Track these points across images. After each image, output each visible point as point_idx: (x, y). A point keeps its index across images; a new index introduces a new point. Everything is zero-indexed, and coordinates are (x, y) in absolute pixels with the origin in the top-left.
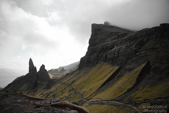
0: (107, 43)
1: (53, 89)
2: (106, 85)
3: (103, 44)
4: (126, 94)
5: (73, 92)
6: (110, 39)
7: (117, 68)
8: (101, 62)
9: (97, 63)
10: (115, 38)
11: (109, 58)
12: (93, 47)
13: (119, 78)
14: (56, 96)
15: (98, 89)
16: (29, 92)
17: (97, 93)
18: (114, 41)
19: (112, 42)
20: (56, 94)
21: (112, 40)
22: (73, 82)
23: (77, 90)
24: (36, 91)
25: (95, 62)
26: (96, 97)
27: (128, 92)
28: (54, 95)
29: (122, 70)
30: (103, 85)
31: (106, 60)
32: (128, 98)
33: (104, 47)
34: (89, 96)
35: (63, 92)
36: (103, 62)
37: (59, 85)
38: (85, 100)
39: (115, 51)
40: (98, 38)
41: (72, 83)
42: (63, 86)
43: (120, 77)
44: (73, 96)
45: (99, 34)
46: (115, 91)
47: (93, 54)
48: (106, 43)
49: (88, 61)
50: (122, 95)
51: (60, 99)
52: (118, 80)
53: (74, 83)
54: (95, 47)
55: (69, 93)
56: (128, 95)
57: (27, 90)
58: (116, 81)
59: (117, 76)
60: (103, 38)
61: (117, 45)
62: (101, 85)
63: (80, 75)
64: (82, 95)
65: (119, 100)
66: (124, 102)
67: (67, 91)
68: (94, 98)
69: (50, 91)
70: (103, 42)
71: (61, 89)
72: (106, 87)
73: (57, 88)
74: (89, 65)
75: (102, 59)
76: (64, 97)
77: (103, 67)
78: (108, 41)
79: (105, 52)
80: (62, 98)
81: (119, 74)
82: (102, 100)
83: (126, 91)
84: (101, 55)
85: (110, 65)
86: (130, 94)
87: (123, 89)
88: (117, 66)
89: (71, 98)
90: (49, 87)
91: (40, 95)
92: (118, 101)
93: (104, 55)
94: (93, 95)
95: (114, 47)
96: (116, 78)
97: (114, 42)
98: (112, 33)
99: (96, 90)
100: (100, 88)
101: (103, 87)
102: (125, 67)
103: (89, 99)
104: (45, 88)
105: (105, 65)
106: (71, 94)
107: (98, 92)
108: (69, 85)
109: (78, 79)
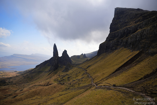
0: (130, 26)
1: (70, 71)
2: (121, 71)
3: (125, 27)
4: (142, 81)
5: (86, 76)
6: (134, 22)
7: (137, 53)
8: (120, 48)
9: (116, 49)
10: (139, 20)
11: (130, 42)
12: (114, 32)
13: (137, 63)
14: (71, 78)
15: (111, 74)
16: (50, 73)
17: (108, 78)
18: (138, 23)
19: (136, 24)
20: (71, 76)
21: (135, 23)
22: (89, 66)
23: (90, 74)
24: (56, 73)
25: (114, 48)
26: (106, 81)
27: (145, 78)
28: (68, 77)
29: (143, 55)
30: (116, 70)
31: (126, 45)
32: (142, 85)
33: (126, 31)
34: (100, 81)
35: (77, 76)
36: (123, 47)
37: (76, 68)
38: (95, 84)
39: (137, 34)
40: (120, 22)
41: (87, 68)
42: (79, 70)
43: (139, 62)
44: (85, 80)
45: (122, 18)
46: (128, 77)
47: (113, 40)
48: (128, 27)
49: (107, 47)
50: (136, 81)
51: (73, 81)
52: (135, 65)
53: (89, 68)
54: (116, 32)
55: (82, 76)
56: (144, 82)
57: (49, 71)
58: (134, 66)
59: (135, 61)
60: (126, 21)
61: (141, 28)
62: (115, 70)
63: (97, 61)
64: (93, 79)
65: (130, 86)
66: (136, 90)
67: (81, 75)
68: (104, 82)
69: (67, 73)
70: (125, 26)
71: (76, 73)
72: (120, 72)
73: (73, 71)
74: (108, 51)
75: (122, 44)
76: (76, 80)
77: (122, 52)
78: (131, 24)
79: (127, 37)
80: (74, 81)
81: (138, 59)
82: (110, 85)
83: (142, 77)
84: (122, 40)
85: (129, 50)
86: (146, 80)
87: (138, 75)
88: (138, 51)
89: (82, 81)
90: (67, 70)
91: (57, 76)
92: (128, 88)
93: (125, 40)
94: (104, 79)
95: (137, 30)
96: (133, 64)
97: (138, 25)
98: (136, 15)
99: (108, 75)
100: (113, 73)
101: (116, 72)
102: (147, 51)
103: (99, 84)
104: (64, 70)
105: (125, 51)
106: (83, 78)
107: (110, 77)
108: (85, 69)
109: (94, 64)
